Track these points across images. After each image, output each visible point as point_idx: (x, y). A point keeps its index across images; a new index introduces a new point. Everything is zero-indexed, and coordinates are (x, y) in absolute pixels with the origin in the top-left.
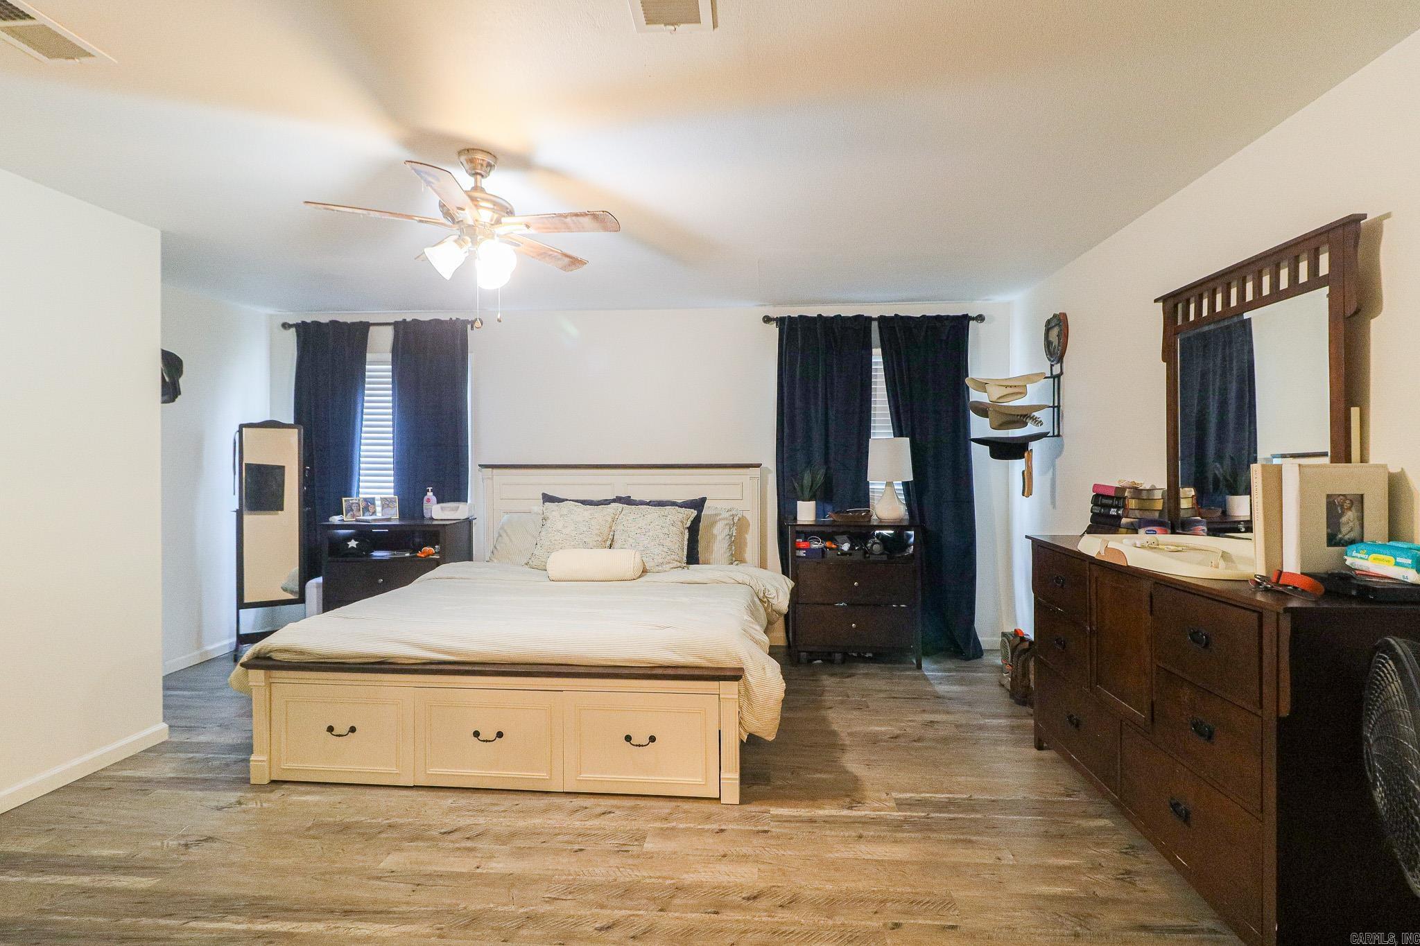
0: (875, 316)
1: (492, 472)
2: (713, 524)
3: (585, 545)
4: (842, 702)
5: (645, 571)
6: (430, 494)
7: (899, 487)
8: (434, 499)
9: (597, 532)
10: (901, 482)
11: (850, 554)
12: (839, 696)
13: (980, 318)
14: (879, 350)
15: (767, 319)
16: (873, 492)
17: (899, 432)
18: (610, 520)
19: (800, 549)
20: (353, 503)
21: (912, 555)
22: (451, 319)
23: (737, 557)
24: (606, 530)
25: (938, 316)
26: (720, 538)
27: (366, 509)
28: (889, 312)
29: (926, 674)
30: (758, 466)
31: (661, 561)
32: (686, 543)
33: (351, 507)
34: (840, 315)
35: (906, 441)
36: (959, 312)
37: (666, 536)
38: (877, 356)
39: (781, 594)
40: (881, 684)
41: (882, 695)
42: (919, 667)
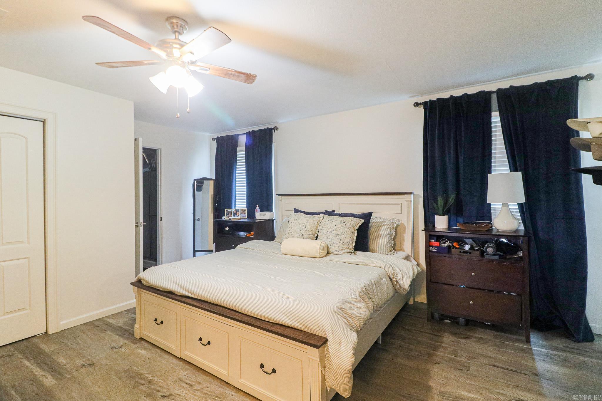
0: (494, 89)
1: (282, 198)
2: (380, 227)
3: (303, 237)
4: (450, 360)
5: (328, 253)
6: (258, 208)
7: (514, 207)
8: (259, 210)
9: (309, 229)
10: (517, 203)
11: (470, 253)
12: (449, 354)
13: (590, 77)
14: (497, 113)
15: (416, 105)
16: (495, 210)
17: (514, 168)
18: (316, 223)
19: (433, 246)
20: (229, 211)
21: (521, 258)
22: (265, 128)
23: (395, 247)
24: (314, 228)
25: (548, 81)
26: (383, 236)
27: (235, 214)
28: (505, 85)
29: (532, 348)
30: (411, 193)
31: (338, 248)
32: (355, 238)
33: (228, 213)
34: (466, 94)
35: (519, 174)
36: (569, 76)
37: (343, 234)
38: (496, 118)
39: (405, 277)
40: (487, 350)
41: (485, 361)
42: (528, 341)
